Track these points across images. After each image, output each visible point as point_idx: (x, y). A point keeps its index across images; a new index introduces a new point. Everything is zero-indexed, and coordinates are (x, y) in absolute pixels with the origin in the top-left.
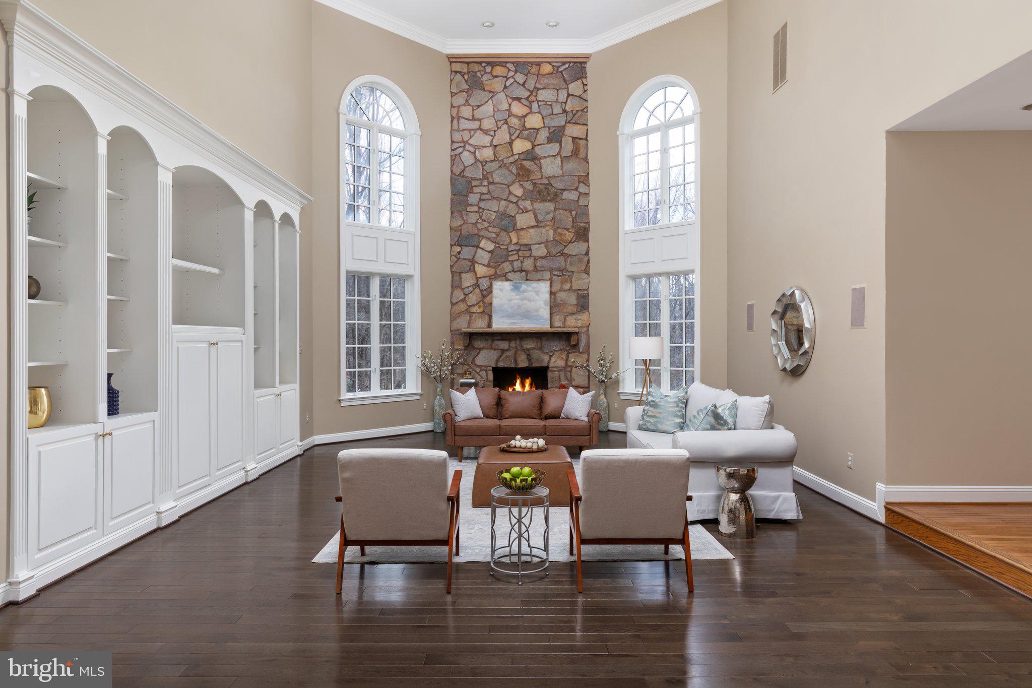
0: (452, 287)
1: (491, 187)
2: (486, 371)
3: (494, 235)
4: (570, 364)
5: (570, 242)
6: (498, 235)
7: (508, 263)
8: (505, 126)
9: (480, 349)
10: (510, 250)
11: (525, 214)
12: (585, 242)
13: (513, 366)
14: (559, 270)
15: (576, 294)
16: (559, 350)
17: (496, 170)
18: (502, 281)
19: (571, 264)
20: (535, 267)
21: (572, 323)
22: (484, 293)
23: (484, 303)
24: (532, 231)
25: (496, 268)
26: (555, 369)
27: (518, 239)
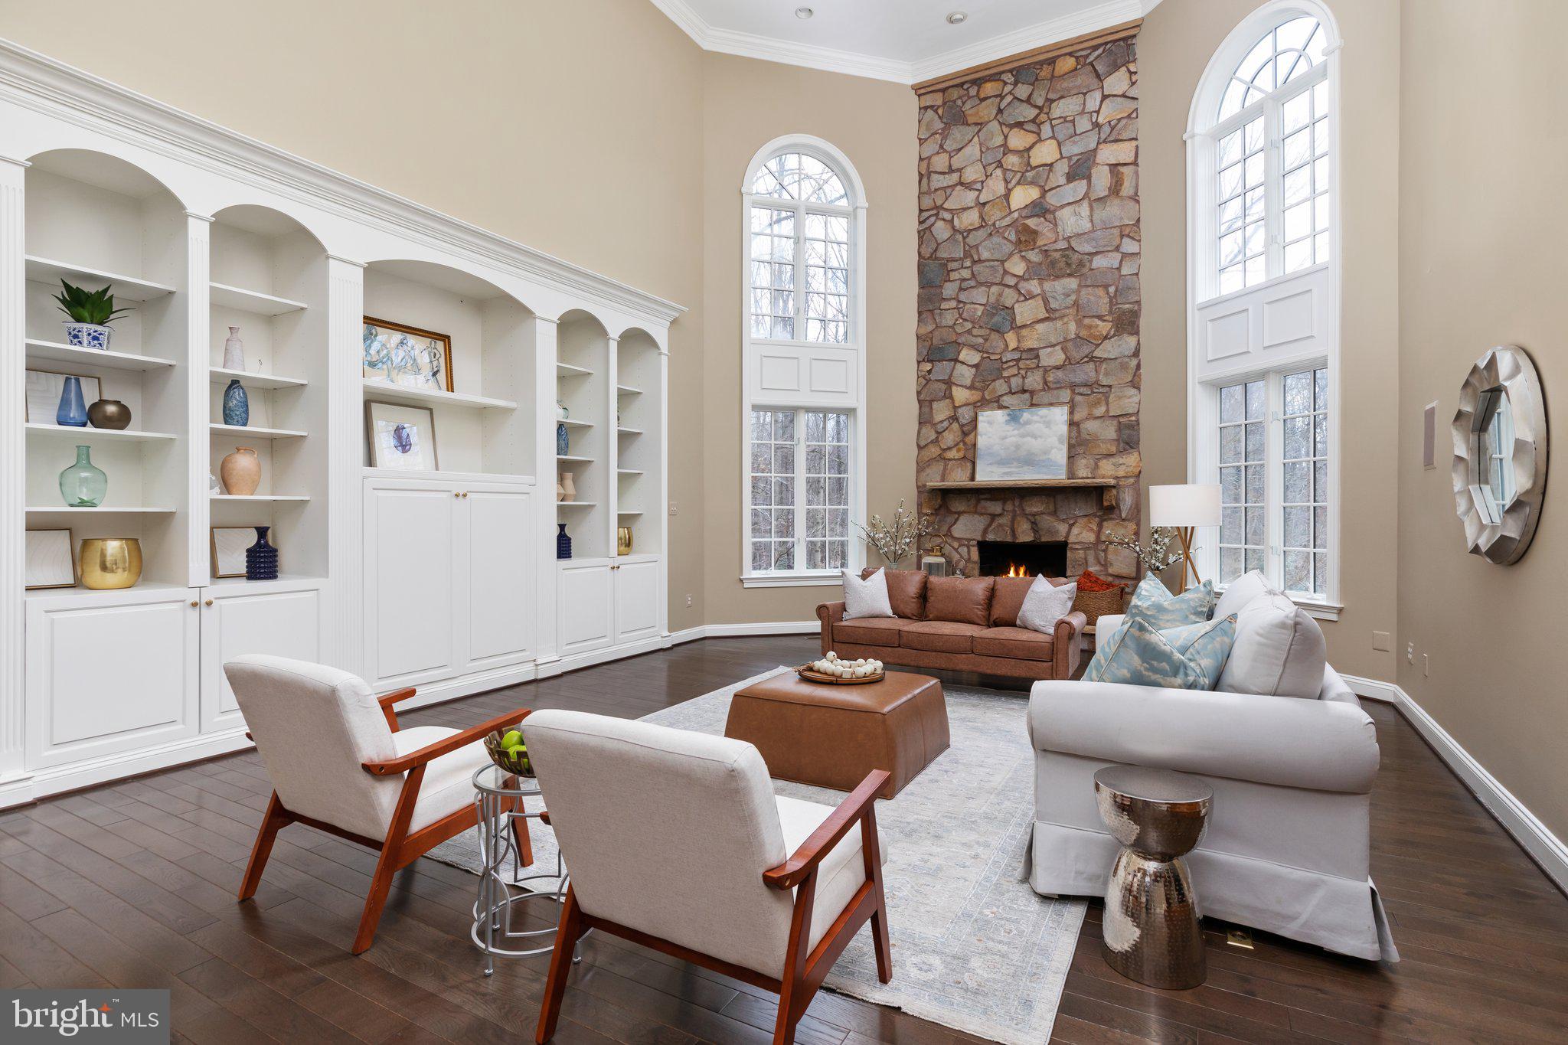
0: (920, 423)
1: (976, 268)
2: (968, 547)
3: (981, 340)
4: (1103, 538)
5: (1106, 338)
6: (986, 340)
7: (1001, 381)
8: (999, 172)
9: (960, 513)
10: (1004, 360)
11: (1030, 301)
12: (1132, 334)
13: (1009, 539)
14: (1086, 385)
15: (1115, 422)
16: (1086, 516)
17: (985, 240)
18: (993, 409)
19: (1107, 374)
20: (1045, 383)
21: (1107, 472)
22: (966, 429)
23: (965, 444)
24: (1040, 327)
25: (983, 390)
26: (1077, 546)
27: (1019, 341)
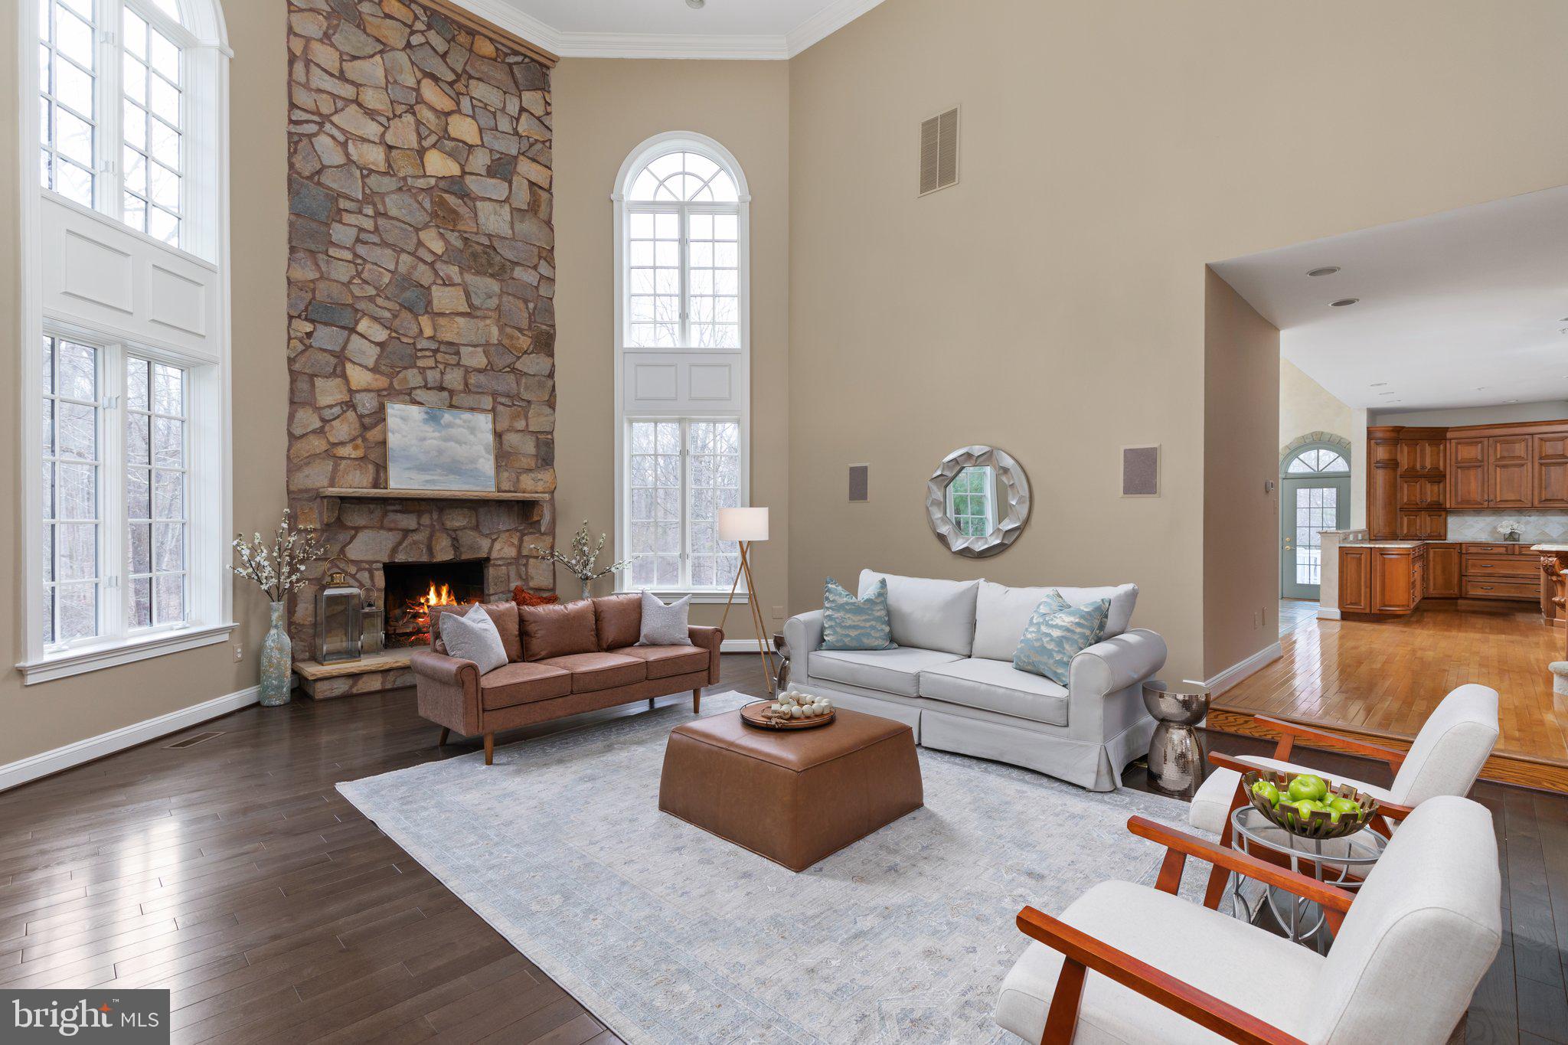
0: (292, 402)
1: (381, 221)
2: (371, 572)
3: (387, 315)
4: (525, 552)
5: (525, 352)
6: (395, 316)
7: (415, 371)
8: (409, 118)
9: (357, 529)
10: (419, 347)
11: (449, 288)
12: (549, 356)
13: (425, 559)
14: (508, 396)
15: (534, 438)
16: (508, 531)
17: (393, 192)
18: (404, 402)
19: (527, 388)
20: (466, 384)
21: (531, 486)
22: (367, 421)
23: (364, 439)
24: (460, 320)
25: (391, 376)
26: (500, 562)
27: (435, 330)
